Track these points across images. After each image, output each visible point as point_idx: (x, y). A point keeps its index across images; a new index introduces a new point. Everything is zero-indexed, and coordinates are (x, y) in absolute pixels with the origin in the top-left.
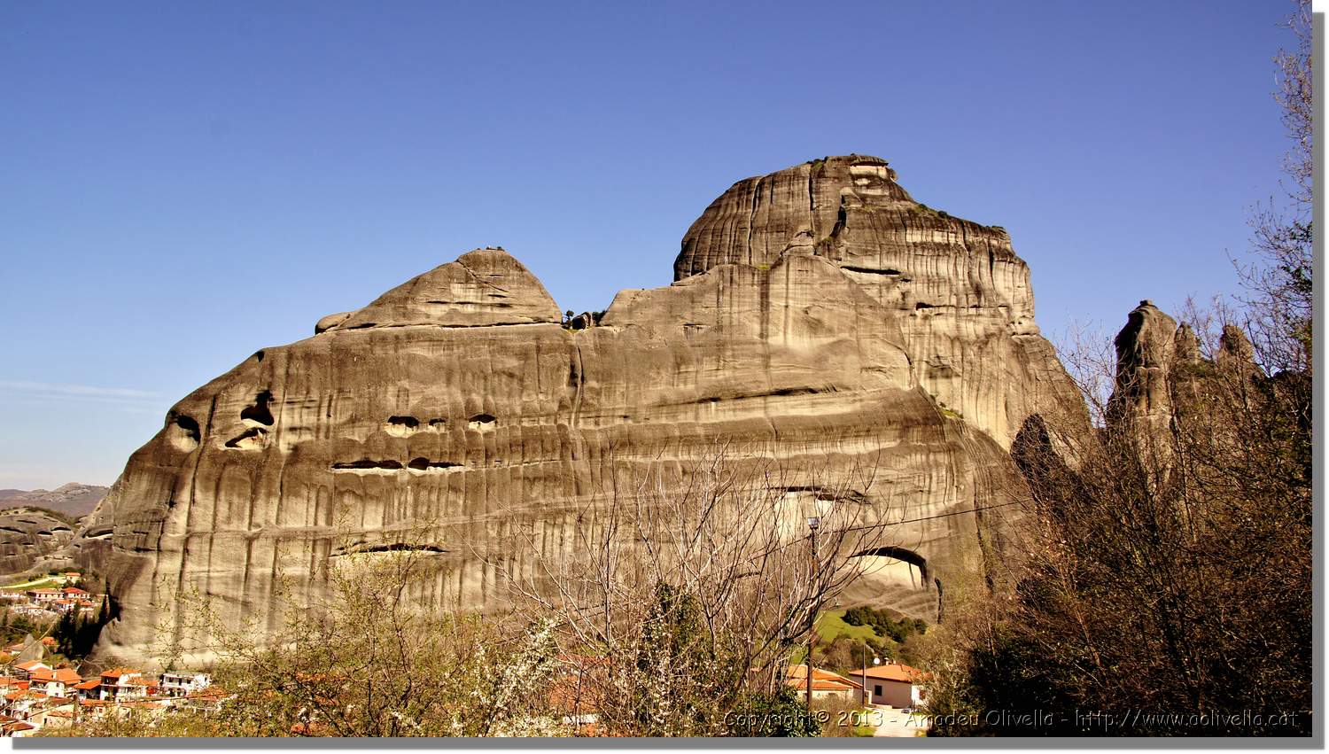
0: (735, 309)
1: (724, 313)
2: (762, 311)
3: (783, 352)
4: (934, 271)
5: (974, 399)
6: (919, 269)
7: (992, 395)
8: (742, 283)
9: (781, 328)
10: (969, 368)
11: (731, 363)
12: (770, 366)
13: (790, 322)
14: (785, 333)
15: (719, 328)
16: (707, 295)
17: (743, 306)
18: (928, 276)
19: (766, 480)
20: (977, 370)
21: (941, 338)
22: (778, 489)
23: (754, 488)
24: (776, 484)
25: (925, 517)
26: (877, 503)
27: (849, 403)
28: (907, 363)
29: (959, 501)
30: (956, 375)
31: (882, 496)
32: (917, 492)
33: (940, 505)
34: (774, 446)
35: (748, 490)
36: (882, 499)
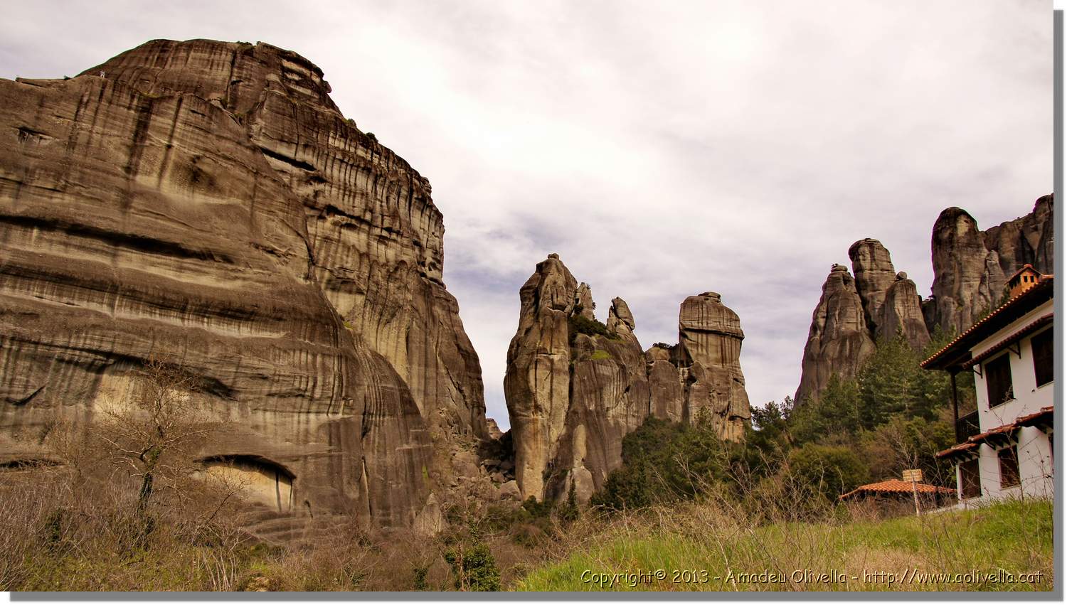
0: (98, 128)
1: (82, 129)
2: (135, 141)
3: (153, 197)
4: (352, 181)
5: (375, 323)
6: (336, 173)
7: (394, 323)
8: (115, 101)
9: (157, 168)
10: (375, 289)
11: (77, 188)
12: (130, 207)
13: (170, 165)
14: (161, 176)
15: (71, 145)
16: (63, 103)
17: (112, 128)
18: (345, 184)
19: (92, 339)
20: (383, 293)
21: (349, 249)
22: (109, 355)
23: (71, 345)
24: (107, 347)
25: (303, 426)
26: (244, 401)
27: (229, 279)
28: (306, 254)
29: (346, 416)
30: (360, 292)
31: (251, 393)
32: (297, 396)
33: (324, 417)
34: (114, 300)
35: (61, 347)
36: (252, 397)
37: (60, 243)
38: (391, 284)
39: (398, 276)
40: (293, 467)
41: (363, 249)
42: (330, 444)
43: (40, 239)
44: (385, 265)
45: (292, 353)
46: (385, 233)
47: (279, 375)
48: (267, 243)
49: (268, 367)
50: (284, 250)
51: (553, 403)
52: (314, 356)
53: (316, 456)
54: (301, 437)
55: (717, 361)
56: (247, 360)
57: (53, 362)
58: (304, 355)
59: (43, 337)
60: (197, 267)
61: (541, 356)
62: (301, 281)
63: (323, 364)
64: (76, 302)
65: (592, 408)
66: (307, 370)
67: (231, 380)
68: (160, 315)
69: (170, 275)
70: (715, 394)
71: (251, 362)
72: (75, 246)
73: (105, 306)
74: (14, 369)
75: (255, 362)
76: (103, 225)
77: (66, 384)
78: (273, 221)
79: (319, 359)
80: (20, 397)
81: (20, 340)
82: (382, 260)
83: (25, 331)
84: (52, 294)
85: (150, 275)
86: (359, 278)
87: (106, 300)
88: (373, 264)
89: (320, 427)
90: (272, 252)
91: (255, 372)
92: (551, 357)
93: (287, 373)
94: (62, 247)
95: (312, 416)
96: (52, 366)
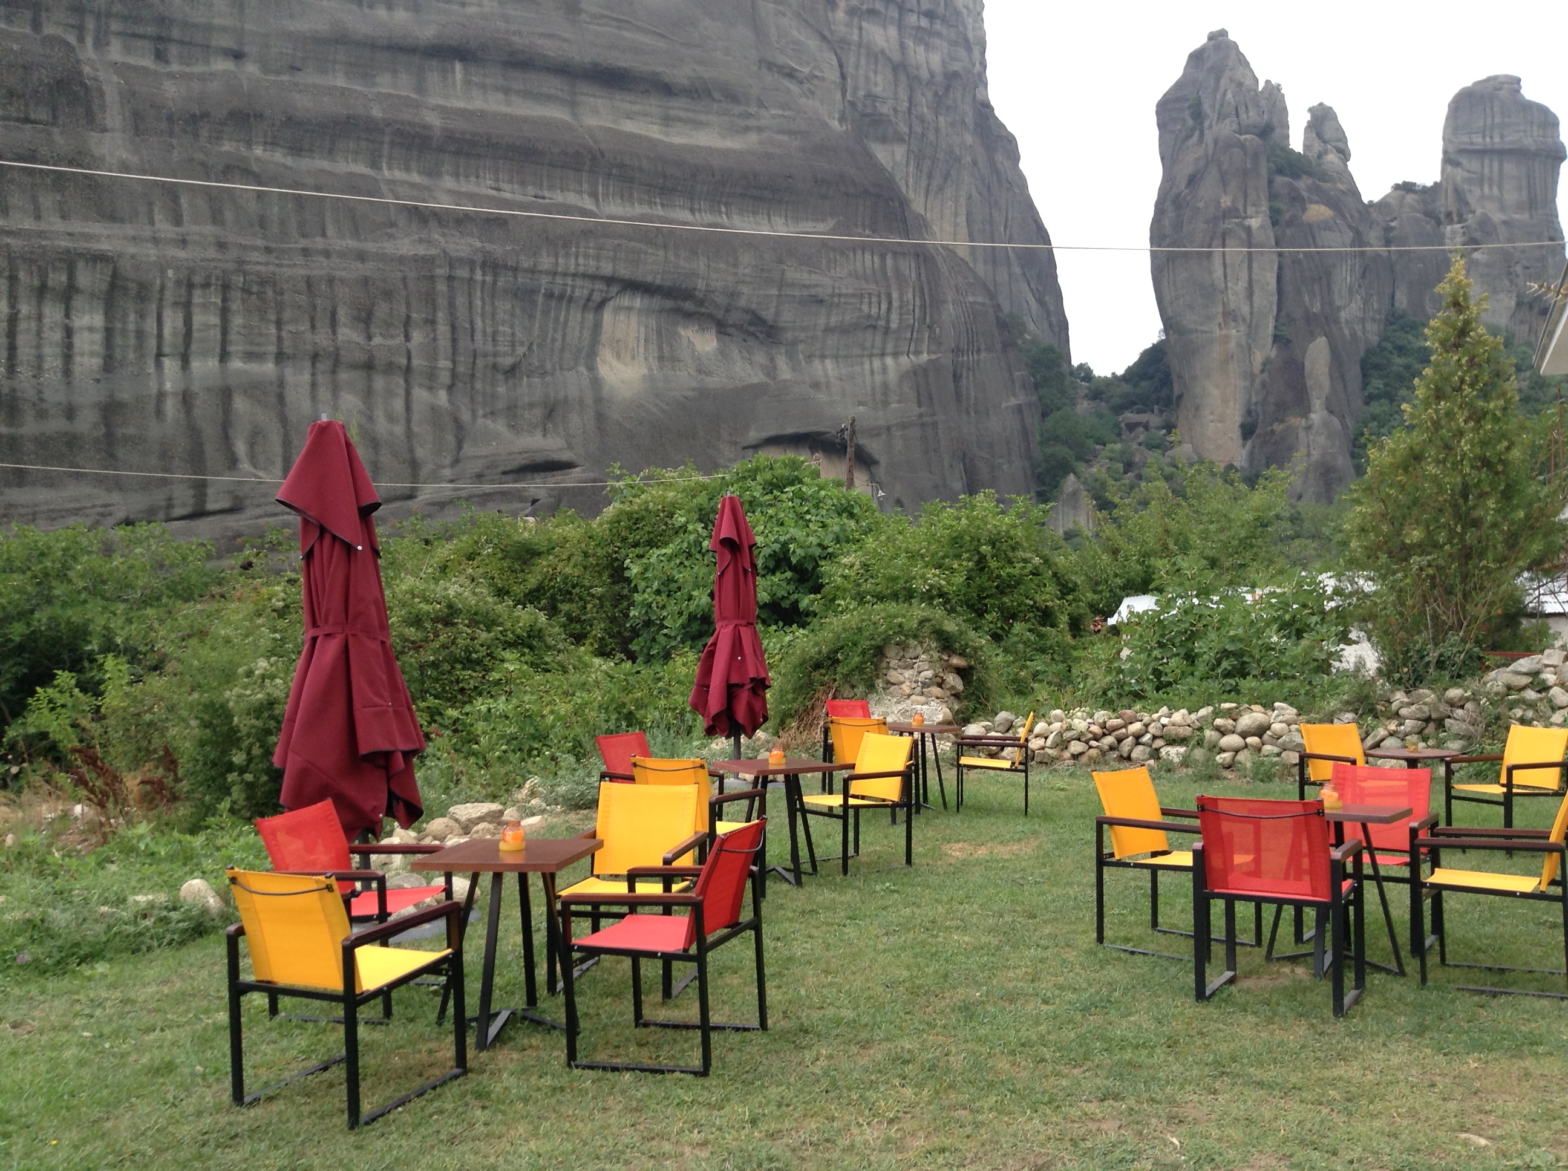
10: (920, 130)
12: (580, 11)
19: (586, 256)
20: (931, 137)
21: (876, 58)
22: (610, 280)
23: (560, 269)
24: (607, 269)
25: (878, 378)
26: (794, 343)
27: (737, 132)
28: (838, 74)
29: (933, 357)
30: (900, 140)
31: (803, 329)
32: (866, 328)
33: (904, 360)
34: (597, 185)
35: (547, 273)
36: (803, 335)
37: (497, 89)
38: (941, 119)
39: (950, 102)
40: (874, 447)
41: (896, 57)
42: (920, 406)
43: (467, 83)
44: (930, 83)
45: (851, 254)
46: (924, 22)
47: (840, 295)
48: (781, 59)
49: (823, 282)
50: (806, 70)
51: (1255, 305)
52: (883, 257)
53: (903, 426)
54: (879, 397)
55: (1519, 207)
56: (792, 274)
57: (540, 299)
58: (868, 257)
59: (522, 258)
60: (691, 115)
61: (1230, 224)
62: (835, 124)
63: (897, 270)
64: (546, 193)
65: (1317, 308)
66: (876, 282)
67: (772, 310)
68: (662, 205)
69: (654, 132)
70: (1518, 269)
71: (798, 275)
72: (518, 92)
73: (586, 196)
74: (493, 315)
75: (803, 276)
76: (550, 49)
77: (559, 336)
78: (784, 15)
79: (889, 261)
80: (507, 361)
81: (492, 266)
82: (925, 74)
83: (497, 249)
84: (511, 182)
85: (631, 136)
86: (895, 110)
87: (585, 186)
88: (914, 81)
89: (903, 377)
90: (791, 74)
91: (806, 293)
92: (1247, 222)
93: (851, 291)
94: (500, 96)
95: (889, 361)
96: (540, 307)
